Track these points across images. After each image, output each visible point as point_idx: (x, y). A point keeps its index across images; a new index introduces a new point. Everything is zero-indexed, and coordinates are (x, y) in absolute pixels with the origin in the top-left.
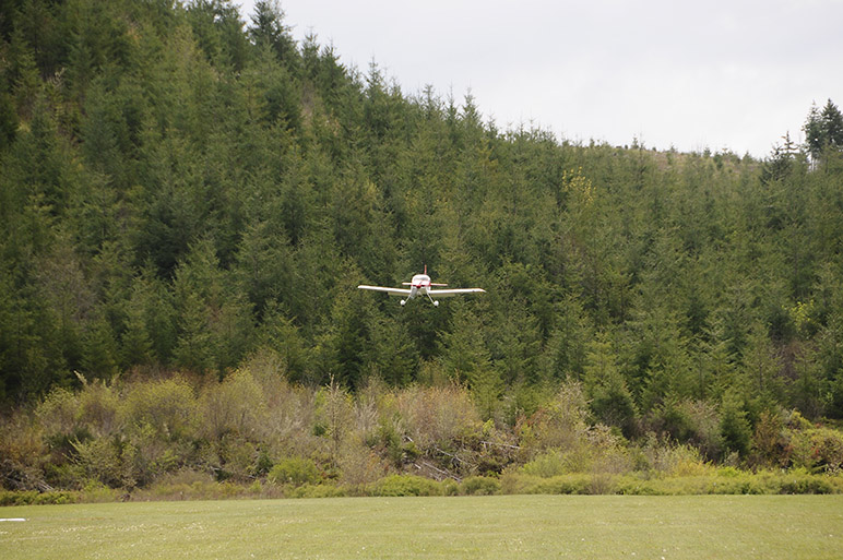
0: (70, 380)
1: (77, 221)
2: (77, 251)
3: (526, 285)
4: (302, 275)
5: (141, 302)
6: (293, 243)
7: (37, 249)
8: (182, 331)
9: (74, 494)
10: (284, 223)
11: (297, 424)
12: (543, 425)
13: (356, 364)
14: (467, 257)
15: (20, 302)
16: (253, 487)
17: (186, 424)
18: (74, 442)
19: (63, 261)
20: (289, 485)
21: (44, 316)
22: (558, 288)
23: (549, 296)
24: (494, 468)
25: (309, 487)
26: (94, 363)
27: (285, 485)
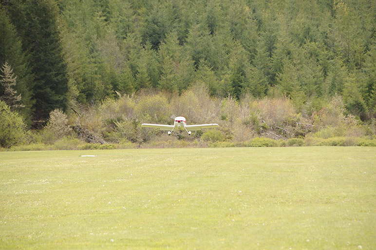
0: (114, 95)
1: (116, 24)
2: (117, 37)
3: (317, 52)
4: (216, 48)
5: (145, 60)
6: (211, 33)
7: (99, 36)
8: (163, 73)
9: (116, 145)
10: (208, 25)
11: (214, 115)
12: (324, 116)
13: (240, 88)
14: (290, 40)
15: (92, 60)
16: (194, 142)
17: (164, 114)
18: (116, 122)
19: (110, 42)
20: (210, 142)
21: (102, 66)
22: (332, 54)
23: (327, 57)
24: (302, 134)
25: (219, 143)
26: (124, 88)
27: (209, 142)
